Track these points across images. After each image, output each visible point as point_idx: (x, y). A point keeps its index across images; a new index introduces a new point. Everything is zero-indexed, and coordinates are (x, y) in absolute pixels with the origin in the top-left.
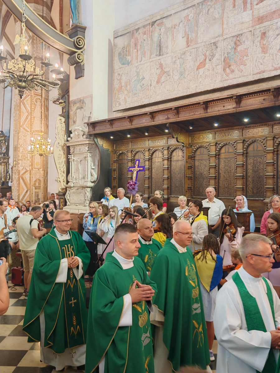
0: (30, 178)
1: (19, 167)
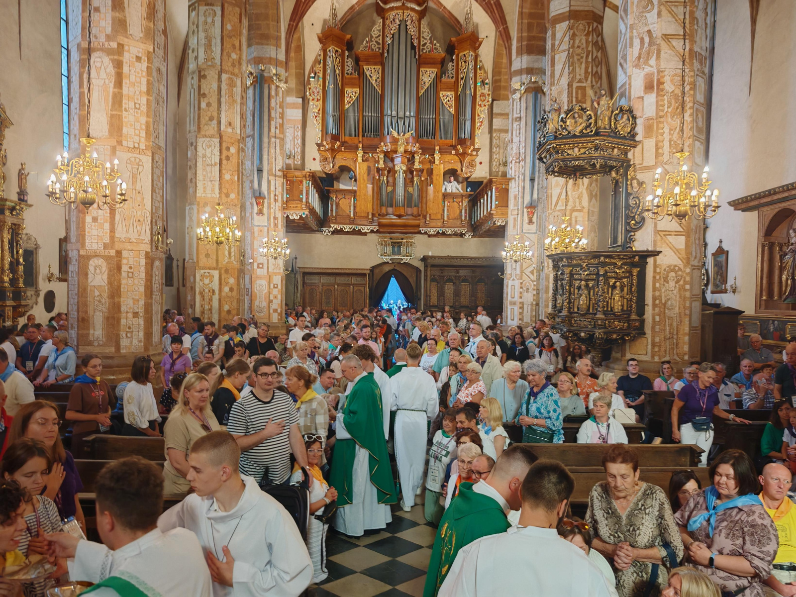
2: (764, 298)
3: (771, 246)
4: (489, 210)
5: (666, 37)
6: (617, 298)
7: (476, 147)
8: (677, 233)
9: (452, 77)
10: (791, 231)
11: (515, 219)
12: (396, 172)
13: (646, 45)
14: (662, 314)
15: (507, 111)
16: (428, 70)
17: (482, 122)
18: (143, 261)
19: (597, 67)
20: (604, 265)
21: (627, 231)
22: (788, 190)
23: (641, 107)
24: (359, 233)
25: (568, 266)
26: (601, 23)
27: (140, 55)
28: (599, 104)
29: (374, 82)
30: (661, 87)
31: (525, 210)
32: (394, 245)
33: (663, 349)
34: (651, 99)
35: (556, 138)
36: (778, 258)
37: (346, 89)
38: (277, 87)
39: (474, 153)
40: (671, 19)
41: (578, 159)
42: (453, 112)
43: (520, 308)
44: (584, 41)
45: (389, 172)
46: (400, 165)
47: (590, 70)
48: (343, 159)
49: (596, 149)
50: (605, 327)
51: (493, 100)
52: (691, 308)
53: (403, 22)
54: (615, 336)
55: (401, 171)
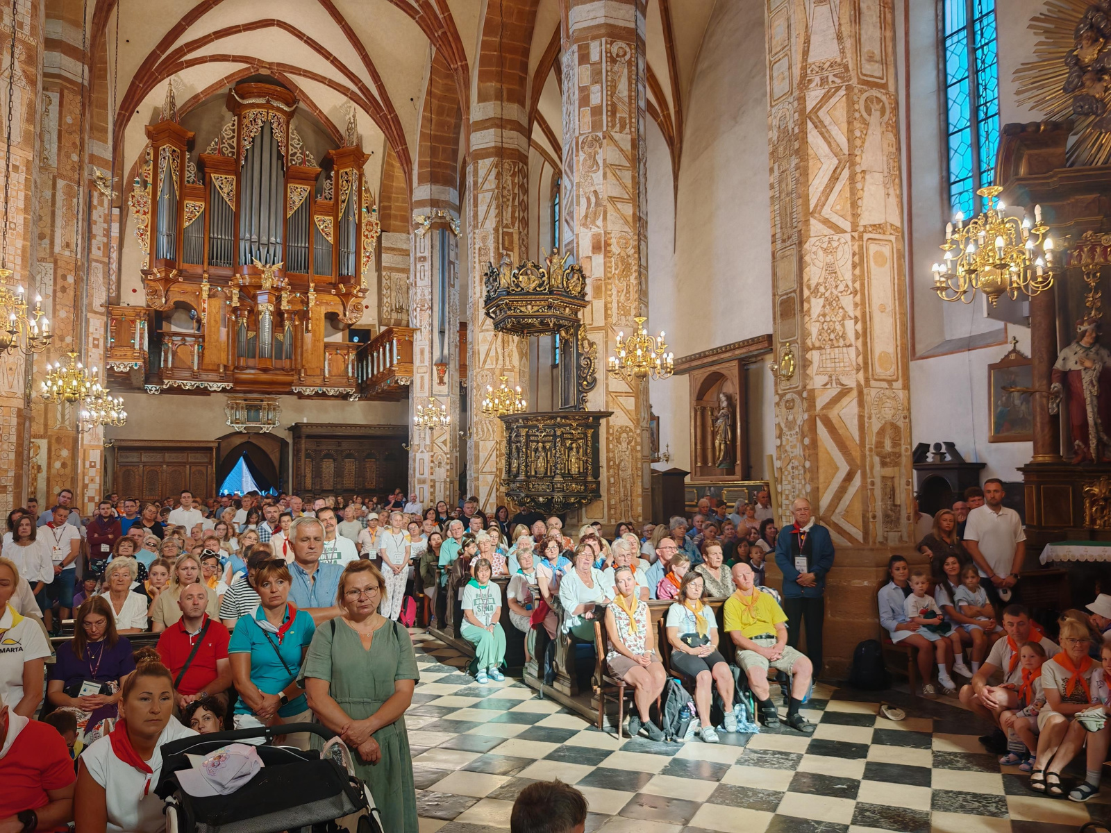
0: (861, 418)
1: (812, 378)
2: (699, 464)
3: (703, 410)
4: (388, 365)
5: (612, 199)
6: (573, 460)
7: (363, 287)
8: (627, 395)
9: (331, 199)
10: (721, 396)
11: (422, 378)
12: (259, 313)
13: (593, 205)
14: (617, 475)
15: (405, 247)
16: (299, 186)
17: (368, 257)
18: (14, 421)
19: (524, 211)
20: (560, 426)
21: (579, 392)
22: (718, 353)
23: (589, 267)
24: (205, 392)
25: (525, 427)
26: (526, 164)
27: (17, 164)
28: (551, 262)
29: (225, 196)
30: (608, 248)
31: (435, 368)
32: (249, 408)
33: (618, 511)
34: (599, 259)
35: (508, 293)
36: (710, 422)
37: (186, 202)
38: (102, 194)
39: (361, 294)
40: (615, 181)
41: (532, 317)
42: (332, 242)
43: (432, 487)
44: (510, 182)
45: (250, 312)
46: (265, 305)
47: (517, 215)
48: (179, 293)
49: (550, 307)
50: (563, 491)
51: (382, 231)
52: (642, 468)
53: (268, 124)
54: (572, 500)
55: (268, 313)
